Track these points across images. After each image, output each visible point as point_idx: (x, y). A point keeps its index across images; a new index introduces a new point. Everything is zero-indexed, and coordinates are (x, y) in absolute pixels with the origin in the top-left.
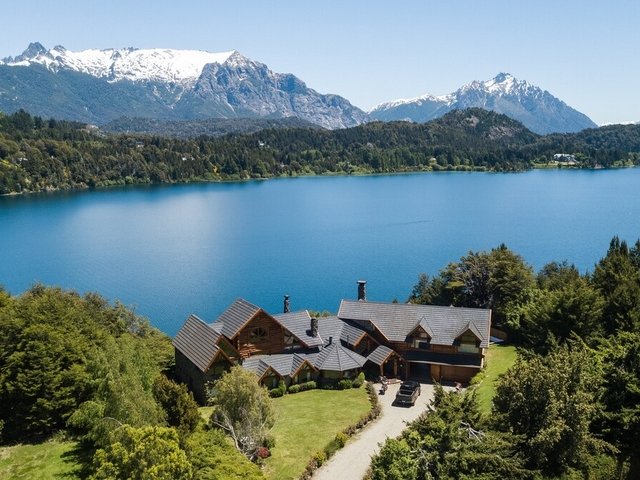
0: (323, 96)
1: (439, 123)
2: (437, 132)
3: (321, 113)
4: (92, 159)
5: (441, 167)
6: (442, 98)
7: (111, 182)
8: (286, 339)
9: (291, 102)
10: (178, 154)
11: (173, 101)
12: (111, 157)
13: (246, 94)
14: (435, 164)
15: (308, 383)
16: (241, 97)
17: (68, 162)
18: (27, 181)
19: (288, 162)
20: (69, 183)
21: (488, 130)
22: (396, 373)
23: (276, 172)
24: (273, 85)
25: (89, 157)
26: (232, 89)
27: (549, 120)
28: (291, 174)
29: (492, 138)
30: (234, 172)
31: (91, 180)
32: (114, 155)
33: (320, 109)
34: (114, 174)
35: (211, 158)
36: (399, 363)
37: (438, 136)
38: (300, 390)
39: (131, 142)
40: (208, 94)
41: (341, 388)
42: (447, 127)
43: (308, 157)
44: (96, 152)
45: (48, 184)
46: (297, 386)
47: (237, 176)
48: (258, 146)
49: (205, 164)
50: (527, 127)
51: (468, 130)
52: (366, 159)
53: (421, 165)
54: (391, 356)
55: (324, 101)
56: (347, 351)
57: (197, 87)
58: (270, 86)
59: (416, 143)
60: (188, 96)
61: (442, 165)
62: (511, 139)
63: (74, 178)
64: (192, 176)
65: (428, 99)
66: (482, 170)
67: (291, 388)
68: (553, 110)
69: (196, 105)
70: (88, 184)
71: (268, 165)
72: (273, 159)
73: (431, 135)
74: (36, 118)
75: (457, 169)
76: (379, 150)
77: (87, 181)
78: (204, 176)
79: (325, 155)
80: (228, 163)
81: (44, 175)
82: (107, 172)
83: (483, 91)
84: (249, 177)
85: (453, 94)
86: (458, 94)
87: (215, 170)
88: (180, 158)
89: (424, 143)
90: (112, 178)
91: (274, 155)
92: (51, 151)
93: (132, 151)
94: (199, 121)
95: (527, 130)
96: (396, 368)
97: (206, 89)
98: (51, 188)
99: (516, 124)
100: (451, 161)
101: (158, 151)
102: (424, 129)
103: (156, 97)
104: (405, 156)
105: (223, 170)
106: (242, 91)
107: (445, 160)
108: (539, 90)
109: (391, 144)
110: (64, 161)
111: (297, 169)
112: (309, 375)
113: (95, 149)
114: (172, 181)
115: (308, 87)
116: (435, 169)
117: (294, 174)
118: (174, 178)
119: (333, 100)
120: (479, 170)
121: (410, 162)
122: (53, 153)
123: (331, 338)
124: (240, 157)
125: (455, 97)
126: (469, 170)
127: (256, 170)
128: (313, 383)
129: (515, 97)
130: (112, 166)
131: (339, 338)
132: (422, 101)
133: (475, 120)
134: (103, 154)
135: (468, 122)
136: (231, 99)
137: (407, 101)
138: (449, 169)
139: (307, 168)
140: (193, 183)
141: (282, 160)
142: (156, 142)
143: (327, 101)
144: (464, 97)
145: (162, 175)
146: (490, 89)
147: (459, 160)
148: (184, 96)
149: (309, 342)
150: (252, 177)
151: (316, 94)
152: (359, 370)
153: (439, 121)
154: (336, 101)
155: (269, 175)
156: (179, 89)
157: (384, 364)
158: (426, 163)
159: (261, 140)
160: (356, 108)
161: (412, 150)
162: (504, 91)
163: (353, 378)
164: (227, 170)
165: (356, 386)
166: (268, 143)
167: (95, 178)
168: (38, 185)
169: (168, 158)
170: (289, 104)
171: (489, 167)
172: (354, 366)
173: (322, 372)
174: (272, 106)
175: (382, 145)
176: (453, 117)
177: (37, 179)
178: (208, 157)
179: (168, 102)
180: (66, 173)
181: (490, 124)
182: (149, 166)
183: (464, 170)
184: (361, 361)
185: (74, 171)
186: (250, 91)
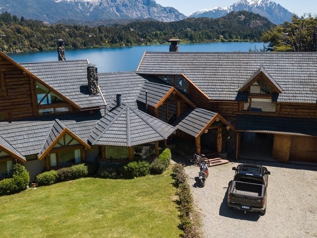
0: (165, 8)
1: (225, 18)
2: (223, 23)
3: (164, 17)
4: (41, 36)
5: (226, 40)
6: (225, 8)
7: (51, 48)
8: (40, 96)
9: (149, 11)
10: (87, 33)
11: (89, 11)
12: (51, 35)
13: (125, 7)
14: (223, 38)
15: (74, 168)
16: (123, 9)
17: (28, 37)
18: (5, 47)
19: (145, 38)
20: (29, 48)
21: (250, 22)
22: (220, 148)
23: (139, 43)
24: (139, 3)
25: (39, 34)
26: (118, 5)
27: (279, 19)
28: (147, 44)
29: (252, 26)
30: (116, 43)
31: (40, 47)
32: (53, 34)
33: (163, 15)
34: (53, 44)
35: (105, 35)
36: (225, 134)
37: (224, 25)
38: (59, 180)
39: (62, 28)
40: (106, 7)
41: (129, 175)
42: (229, 20)
43: (156, 35)
44: (43, 33)
45: (17, 49)
46: (52, 173)
47: (118, 45)
48: (129, 30)
49: (101, 38)
50: (270, 20)
51: (239, 22)
52: (186, 36)
53: (215, 39)
54: (214, 123)
55: (165, 10)
56: (144, 115)
57: (101, 4)
58: (137, 3)
59: (212, 28)
60: (96, 9)
61: (226, 39)
62: (261, 27)
63: (31, 46)
64: (94, 45)
65: (218, 9)
66: (247, 41)
67: (40, 176)
68: (282, 14)
69: (100, 13)
70: (39, 49)
71: (135, 39)
72: (137, 36)
73: (220, 25)
74: (13, 16)
75: (234, 41)
76: (193, 32)
77: (39, 47)
78: (100, 45)
79: (165, 34)
80: (113, 38)
81: (15, 44)
82: (49, 43)
83: (246, 5)
84: (124, 45)
85: (231, 6)
86: (233, 6)
87: (107, 42)
88: (88, 35)
89: (216, 28)
90: (52, 46)
91: (138, 34)
92: (19, 31)
93: (63, 32)
94: (102, 21)
95: (270, 22)
96: (220, 142)
97: (106, 5)
98: (18, 51)
99: (264, 19)
100: (230, 37)
101: (76, 32)
102: (216, 21)
103: (80, 9)
104: (207, 34)
105: (111, 42)
106: (123, 6)
107: (228, 37)
108: (275, 3)
109: (199, 29)
110: (25, 37)
111: (150, 41)
112: (77, 154)
113: (43, 31)
114: (84, 48)
115: (157, 3)
116: (223, 41)
117: (149, 44)
118: (85, 46)
119: (170, 10)
120: (245, 41)
121: (209, 38)
122: (19, 32)
123: (118, 96)
124: (120, 35)
125: (232, 8)
126: (240, 42)
127: (128, 41)
128: (82, 167)
129: (263, 7)
130: (52, 40)
131: (135, 99)
132: (215, 10)
133: (243, 17)
134: (47, 33)
135: (239, 18)
136: (118, 10)
137: (207, 10)
138: (230, 41)
139: (155, 41)
140: (94, 48)
141: (142, 37)
142: (76, 28)
143: (167, 10)
144: (237, 7)
145: (79, 44)
146: (250, 3)
147: (235, 37)
148: (94, 9)
149: (83, 102)
150: (126, 45)
151: (161, 7)
152: (162, 144)
153: (224, 18)
154: (171, 10)
155: (135, 44)
156: (92, 5)
157: (203, 136)
158: (218, 38)
159: (132, 27)
160: (181, 14)
161: (210, 32)
162: (257, 4)
163: (151, 158)
164: (113, 42)
165: (156, 172)
166: (135, 29)
167: (43, 46)
168: (11, 49)
169: (82, 36)
170: (147, 12)
171: (250, 40)
172: (154, 138)
173: (101, 148)
174: (139, 13)
175: (195, 30)
176: (231, 15)
177: (11, 46)
178: (103, 35)
179: (86, 12)
180: (27, 43)
181: (250, 19)
182: (72, 40)
183: (237, 41)
184: (166, 130)
185: (31, 41)
186: (127, 6)
